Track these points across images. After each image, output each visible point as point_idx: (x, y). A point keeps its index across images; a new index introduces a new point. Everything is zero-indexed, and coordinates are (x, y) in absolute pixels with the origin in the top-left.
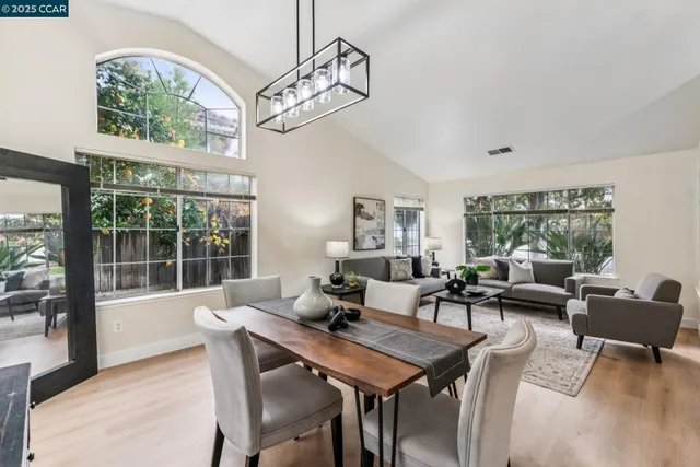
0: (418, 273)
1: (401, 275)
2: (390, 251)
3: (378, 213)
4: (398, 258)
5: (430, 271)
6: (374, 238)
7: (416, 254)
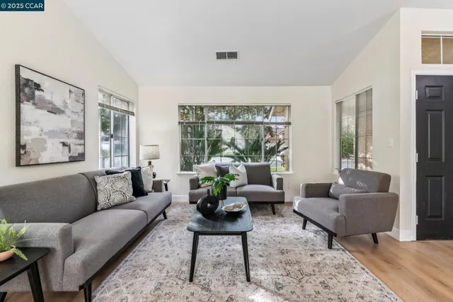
0: (139, 191)
1: (117, 198)
2: (93, 164)
3: (73, 105)
4: (108, 173)
5: (151, 185)
6: (64, 144)
7: (134, 166)
